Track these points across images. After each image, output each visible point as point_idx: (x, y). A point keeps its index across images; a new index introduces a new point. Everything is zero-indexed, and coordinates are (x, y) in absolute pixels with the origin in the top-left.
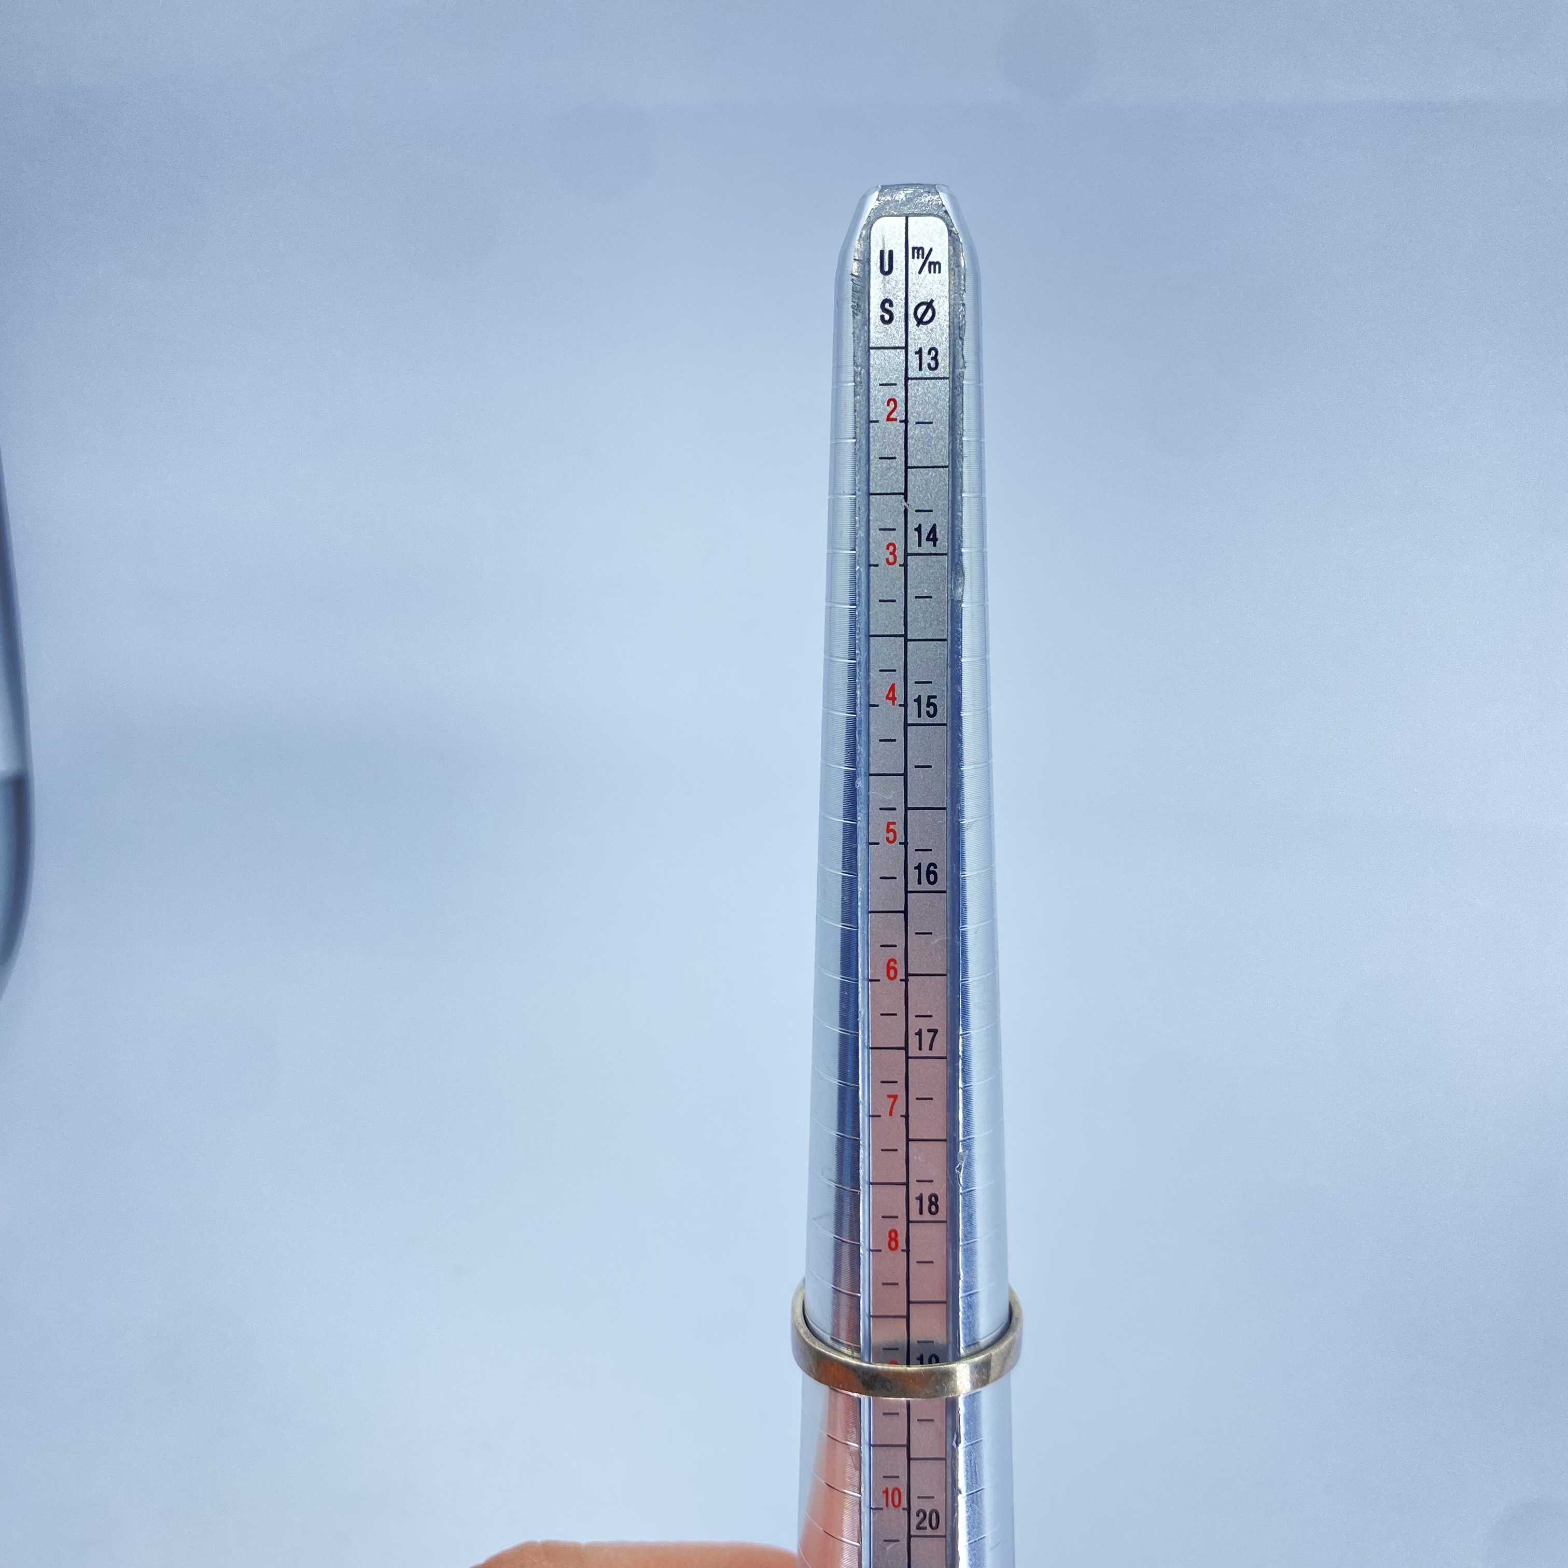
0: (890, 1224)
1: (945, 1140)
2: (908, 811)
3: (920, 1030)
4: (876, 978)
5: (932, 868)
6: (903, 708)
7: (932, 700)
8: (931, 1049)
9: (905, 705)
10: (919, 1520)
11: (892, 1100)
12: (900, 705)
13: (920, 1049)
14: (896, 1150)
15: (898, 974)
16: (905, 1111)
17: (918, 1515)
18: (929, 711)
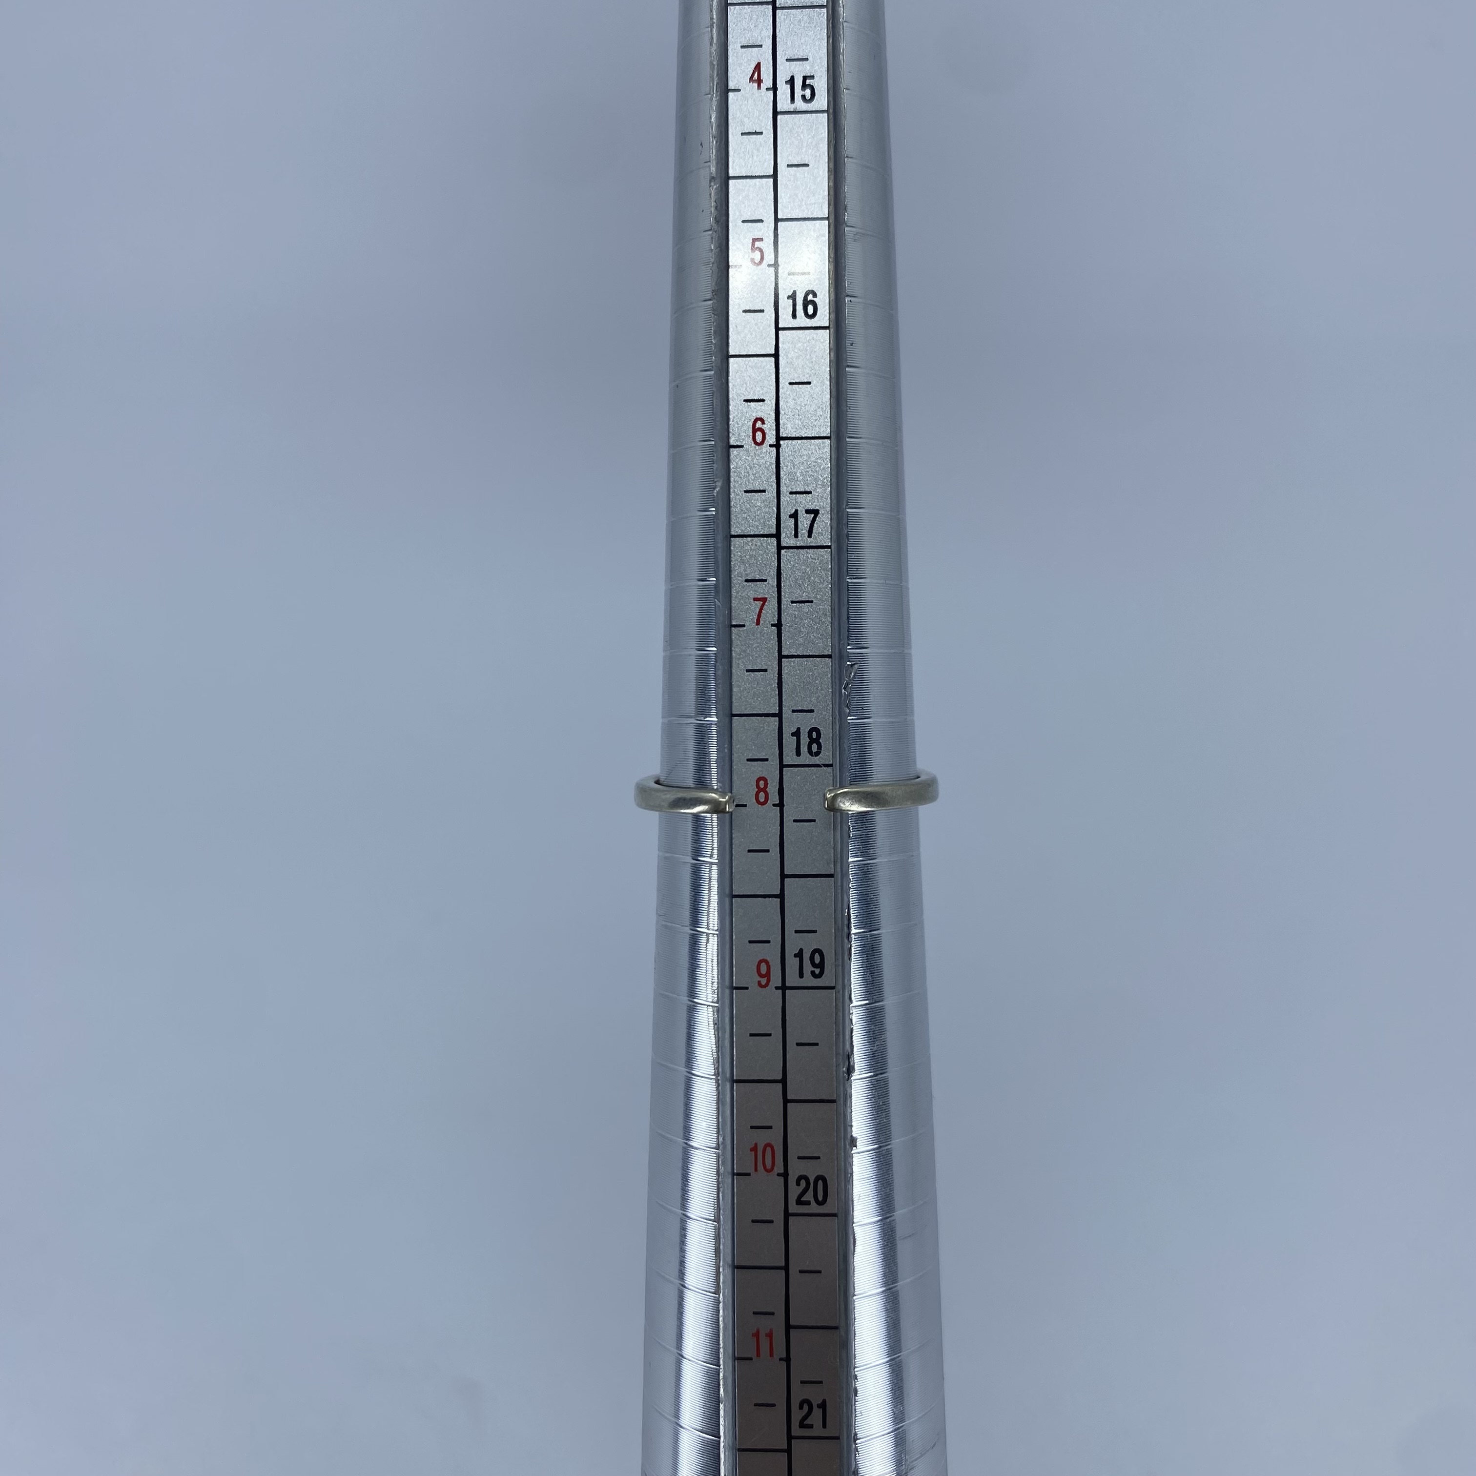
0: (758, 769)
1: (829, 656)
2: (779, 224)
3: (796, 511)
4: (739, 444)
5: (810, 297)
6: (771, 93)
7: (808, 82)
8: (810, 536)
9: (774, 89)
10: (801, 1190)
11: (759, 603)
12: (768, 89)
13: (796, 536)
14: (765, 670)
15: (767, 436)
16: (776, 619)
17: (798, 1184)
18: (805, 96)
